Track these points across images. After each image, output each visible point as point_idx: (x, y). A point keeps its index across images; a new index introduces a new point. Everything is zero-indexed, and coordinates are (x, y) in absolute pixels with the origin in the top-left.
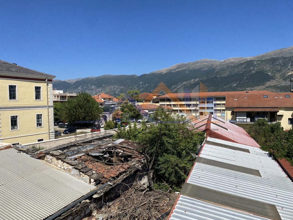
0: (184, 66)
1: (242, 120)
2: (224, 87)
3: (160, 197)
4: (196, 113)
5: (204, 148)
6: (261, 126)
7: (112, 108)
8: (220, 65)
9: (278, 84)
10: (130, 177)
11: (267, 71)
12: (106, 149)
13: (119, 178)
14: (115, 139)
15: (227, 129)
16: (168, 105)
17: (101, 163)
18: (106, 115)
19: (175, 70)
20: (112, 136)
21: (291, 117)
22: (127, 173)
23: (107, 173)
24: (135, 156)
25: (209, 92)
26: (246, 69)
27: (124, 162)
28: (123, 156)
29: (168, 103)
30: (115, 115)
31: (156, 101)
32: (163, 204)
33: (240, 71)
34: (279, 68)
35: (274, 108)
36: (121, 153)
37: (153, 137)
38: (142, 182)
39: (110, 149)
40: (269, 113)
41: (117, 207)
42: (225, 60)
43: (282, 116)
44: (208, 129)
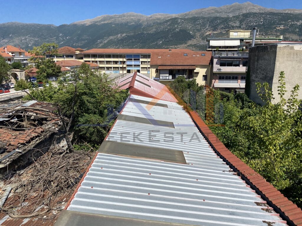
0: (110, 19)
1: (165, 78)
2: (151, 45)
3: (80, 157)
4: (123, 71)
5: (127, 106)
6: (180, 83)
7: (25, 64)
8: (147, 20)
9: (198, 43)
10: (46, 141)
11: (189, 29)
12: (14, 112)
13: (31, 144)
14: (25, 101)
15: (150, 87)
16: (93, 61)
17: (6, 130)
18: (15, 72)
19: (100, 21)
20: (21, 97)
21: (205, 74)
22: (40, 137)
23: (15, 140)
24: (51, 119)
25: (137, 49)
26: (171, 27)
27: (37, 126)
28: (36, 119)
29: (93, 59)
30: (29, 73)
31: (79, 56)
32: (83, 164)
33: (166, 28)
34: (199, 27)
35: (192, 66)
36: (33, 116)
37: (71, 96)
38: (61, 145)
39: (19, 113)
40: (188, 70)
41: (30, 174)
42: (151, 15)
43: (198, 73)
44: (131, 86)
